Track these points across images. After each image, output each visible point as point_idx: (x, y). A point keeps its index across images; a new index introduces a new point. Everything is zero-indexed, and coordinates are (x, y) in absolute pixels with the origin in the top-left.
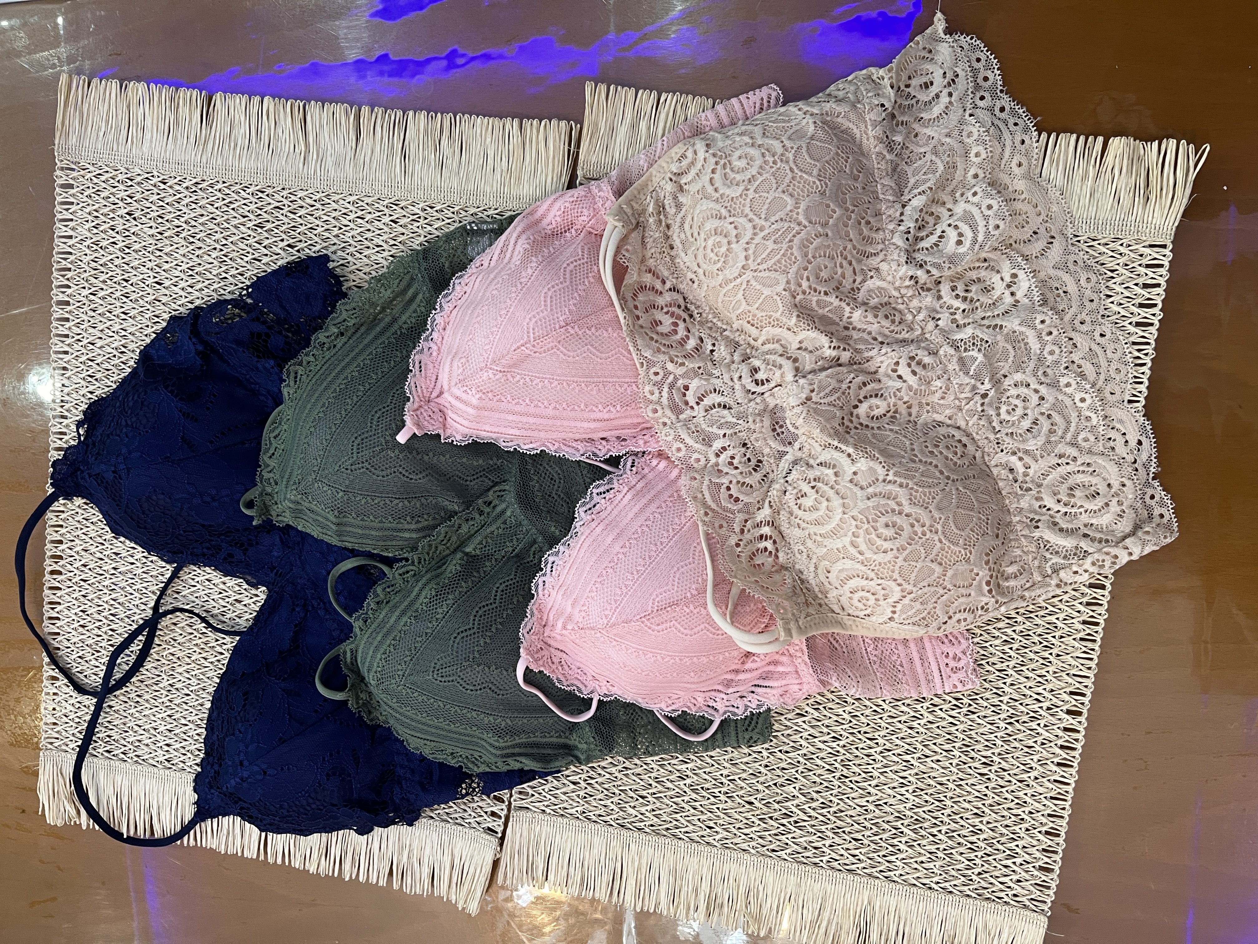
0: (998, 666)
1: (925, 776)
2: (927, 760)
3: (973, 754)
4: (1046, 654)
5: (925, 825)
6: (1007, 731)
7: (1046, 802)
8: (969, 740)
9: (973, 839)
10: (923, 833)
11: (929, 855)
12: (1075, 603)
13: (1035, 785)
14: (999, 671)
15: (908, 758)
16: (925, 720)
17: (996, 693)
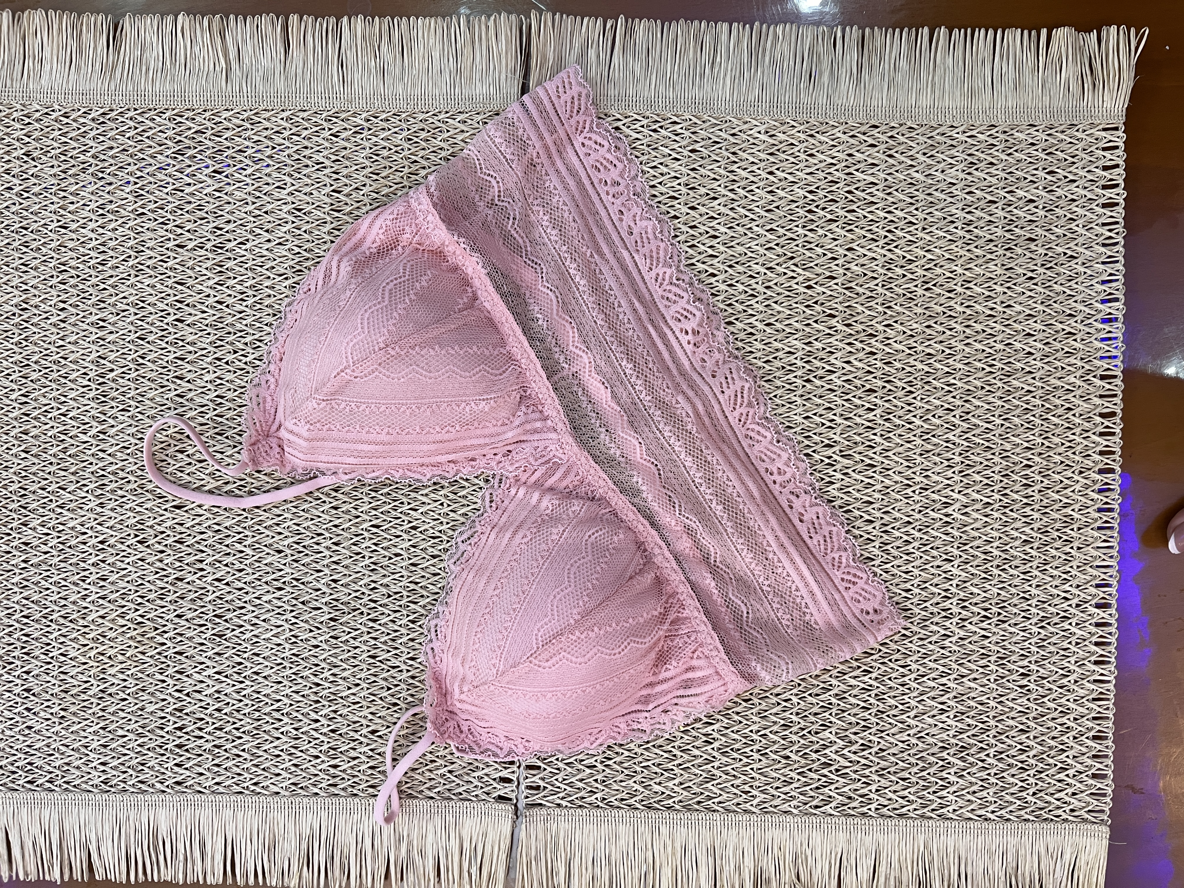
0: (1022, 568)
1: (964, 698)
2: (963, 680)
3: (1010, 666)
4: (1067, 549)
5: (972, 751)
6: (1041, 636)
7: (1091, 705)
8: (1003, 651)
9: (1023, 757)
10: (971, 759)
11: (981, 783)
12: (1088, 491)
13: (1076, 688)
14: (1024, 573)
15: (944, 680)
16: (957, 637)
17: (1023, 598)
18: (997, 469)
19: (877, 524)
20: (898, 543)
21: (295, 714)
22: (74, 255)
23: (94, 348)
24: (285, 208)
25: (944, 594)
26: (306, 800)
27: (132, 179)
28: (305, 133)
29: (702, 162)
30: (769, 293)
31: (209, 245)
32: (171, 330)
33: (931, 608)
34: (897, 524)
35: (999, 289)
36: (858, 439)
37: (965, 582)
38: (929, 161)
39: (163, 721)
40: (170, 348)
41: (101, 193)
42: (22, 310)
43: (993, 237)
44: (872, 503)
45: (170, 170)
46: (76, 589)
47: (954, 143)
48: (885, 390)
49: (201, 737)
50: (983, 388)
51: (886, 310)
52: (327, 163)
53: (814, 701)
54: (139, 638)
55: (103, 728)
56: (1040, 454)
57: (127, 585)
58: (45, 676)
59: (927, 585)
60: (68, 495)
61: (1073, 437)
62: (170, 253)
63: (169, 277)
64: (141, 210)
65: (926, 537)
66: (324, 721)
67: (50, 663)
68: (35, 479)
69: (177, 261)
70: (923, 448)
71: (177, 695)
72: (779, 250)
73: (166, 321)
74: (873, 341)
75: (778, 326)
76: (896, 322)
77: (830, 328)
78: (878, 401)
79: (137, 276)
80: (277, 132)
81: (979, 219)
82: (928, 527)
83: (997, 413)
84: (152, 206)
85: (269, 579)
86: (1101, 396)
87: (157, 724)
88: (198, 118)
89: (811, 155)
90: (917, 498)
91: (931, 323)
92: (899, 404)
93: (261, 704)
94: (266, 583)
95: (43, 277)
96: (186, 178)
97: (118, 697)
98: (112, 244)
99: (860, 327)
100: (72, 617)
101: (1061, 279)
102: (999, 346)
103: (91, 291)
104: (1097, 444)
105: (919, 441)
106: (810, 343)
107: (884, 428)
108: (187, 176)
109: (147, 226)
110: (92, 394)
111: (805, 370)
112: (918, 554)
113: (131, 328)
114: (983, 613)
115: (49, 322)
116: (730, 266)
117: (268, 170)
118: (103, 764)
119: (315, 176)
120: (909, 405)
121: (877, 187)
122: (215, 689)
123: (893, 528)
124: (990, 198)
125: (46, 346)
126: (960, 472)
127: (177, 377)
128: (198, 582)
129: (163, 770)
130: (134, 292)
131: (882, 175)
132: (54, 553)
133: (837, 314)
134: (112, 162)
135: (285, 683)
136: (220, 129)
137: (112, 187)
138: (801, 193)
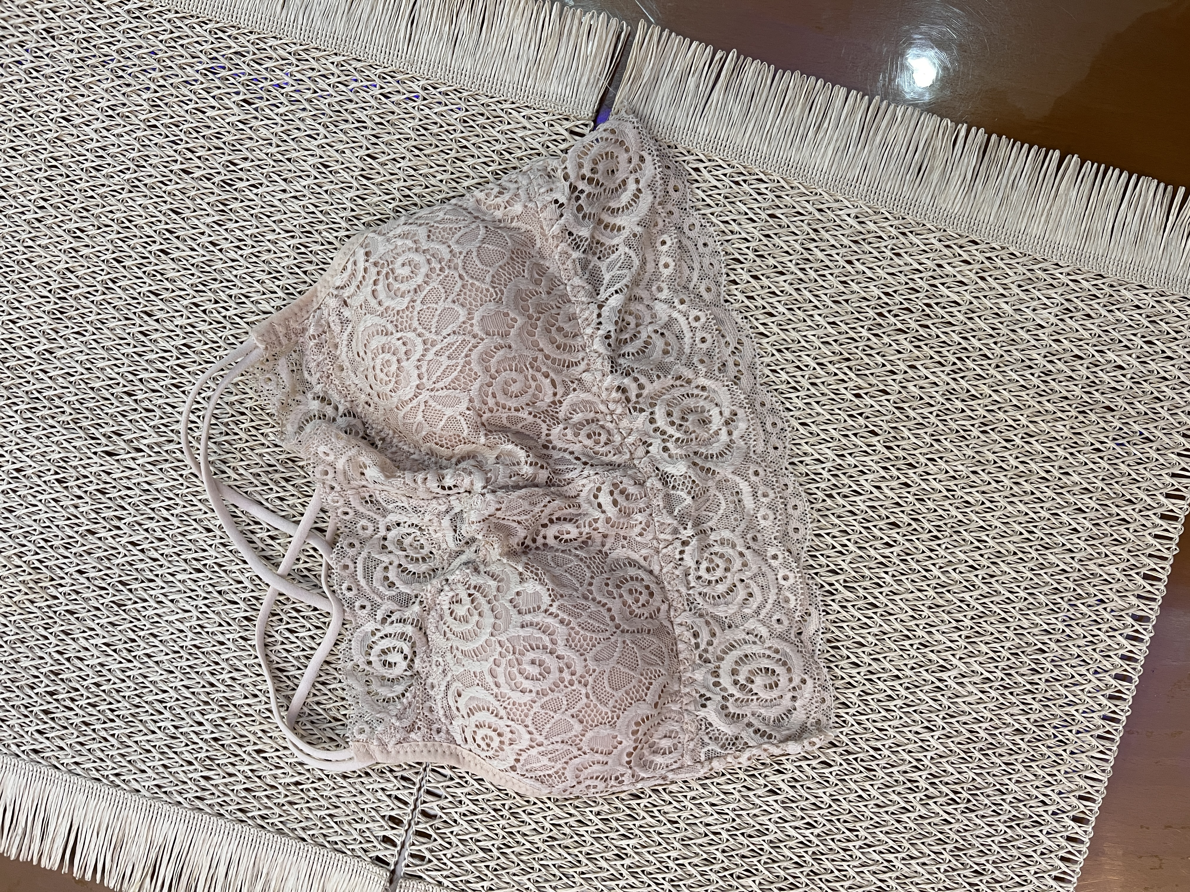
0: (1006, 759)
1: (907, 881)
2: (912, 862)
3: (965, 860)
4: (1060, 751)
6: (1006, 836)
8: (962, 842)
12: (1098, 695)
14: (1006, 764)
15: (890, 857)
16: (917, 814)
17: (999, 790)
18: (1007, 645)
19: (863, 670)
20: (881, 696)
21: (178, 710)
22: (70, 152)
23: (64, 257)
24: (311, 161)
25: (915, 763)
26: (166, 807)
27: (153, 86)
28: (353, 85)
29: (779, 230)
30: (813, 390)
31: (217, 179)
32: (152, 259)
33: (897, 775)
34: (884, 676)
35: (1061, 452)
36: (867, 572)
37: (941, 757)
38: (1022, 295)
39: (36, 680)
40: (146, 279)
41: (115, 93)
43: (1069, 395)
44: (864, 646)
45: (197, 87)
47: (1054, 283)
48: (910, 529)
49: (71, 709)
50: (1015, 553)
51: (934, 443)
52: (369, 123)
53: (745, 842)
54: (31, 585)
56: (1058, 641)
57: (33, 523)
59: (899, 749)
61: (1098, 632)
62: (172, 176)
63: (165, 202)
64: (154, 122)
65: (912, 698)
66: (208, 726)
69: (179, 186)
70: (934, 601)
71: (57, 656)
73: (149, 248)
74: (911, 472)
75: (814, 428)
76: (941, 458)
77: (869, 446)
78: (899, 538)
79: (130, 192)
80: (324, 76)
81: (1060, 371)
82: (917, 687)
83: (1023, 585)
84: (167, 121)
85: (189, 557)
86: (1139, 597)
87: (28, 682)
88: (241, 39)
89: (898, 255)
90: (913, 652)
91: (978, 469)
92: (921, 547)
93: (145, 690)
94: (185, 560)
95: (30, 168)
96: (211, 100)
98: (112, 150)
99: (901, 453)
101: (1130, 460)
102: (1044, 514)
103: (77, 195)
104: (1122, 647)
105: (931, 593)
106: (843, 455)
107: (898, 569)
108: (213, 97)
109: (156, 140)
110: (48, 307)
111: (829, 484)
112: (898, 713)
113: (110, 246)
114: (952, 796)
115: (24, 217)
116: (779, 351)
117: (303, 114)
119: (352, 134)
120: (932, 550)
121: (959, 308)
122: (99, 660)
123: (879, 678)
124: (1077, 352)
125: (13, 242)
126: (967, 637)
127: (146, 313)
128: (110, 540)
129: (22, 733)
130: (123, 209)
131: (968, 297)
133: (880, 432)
134: (137, 62)
135: (177, 674)
136: (262, 56)
137: (129, 89)
138: (877, 292)
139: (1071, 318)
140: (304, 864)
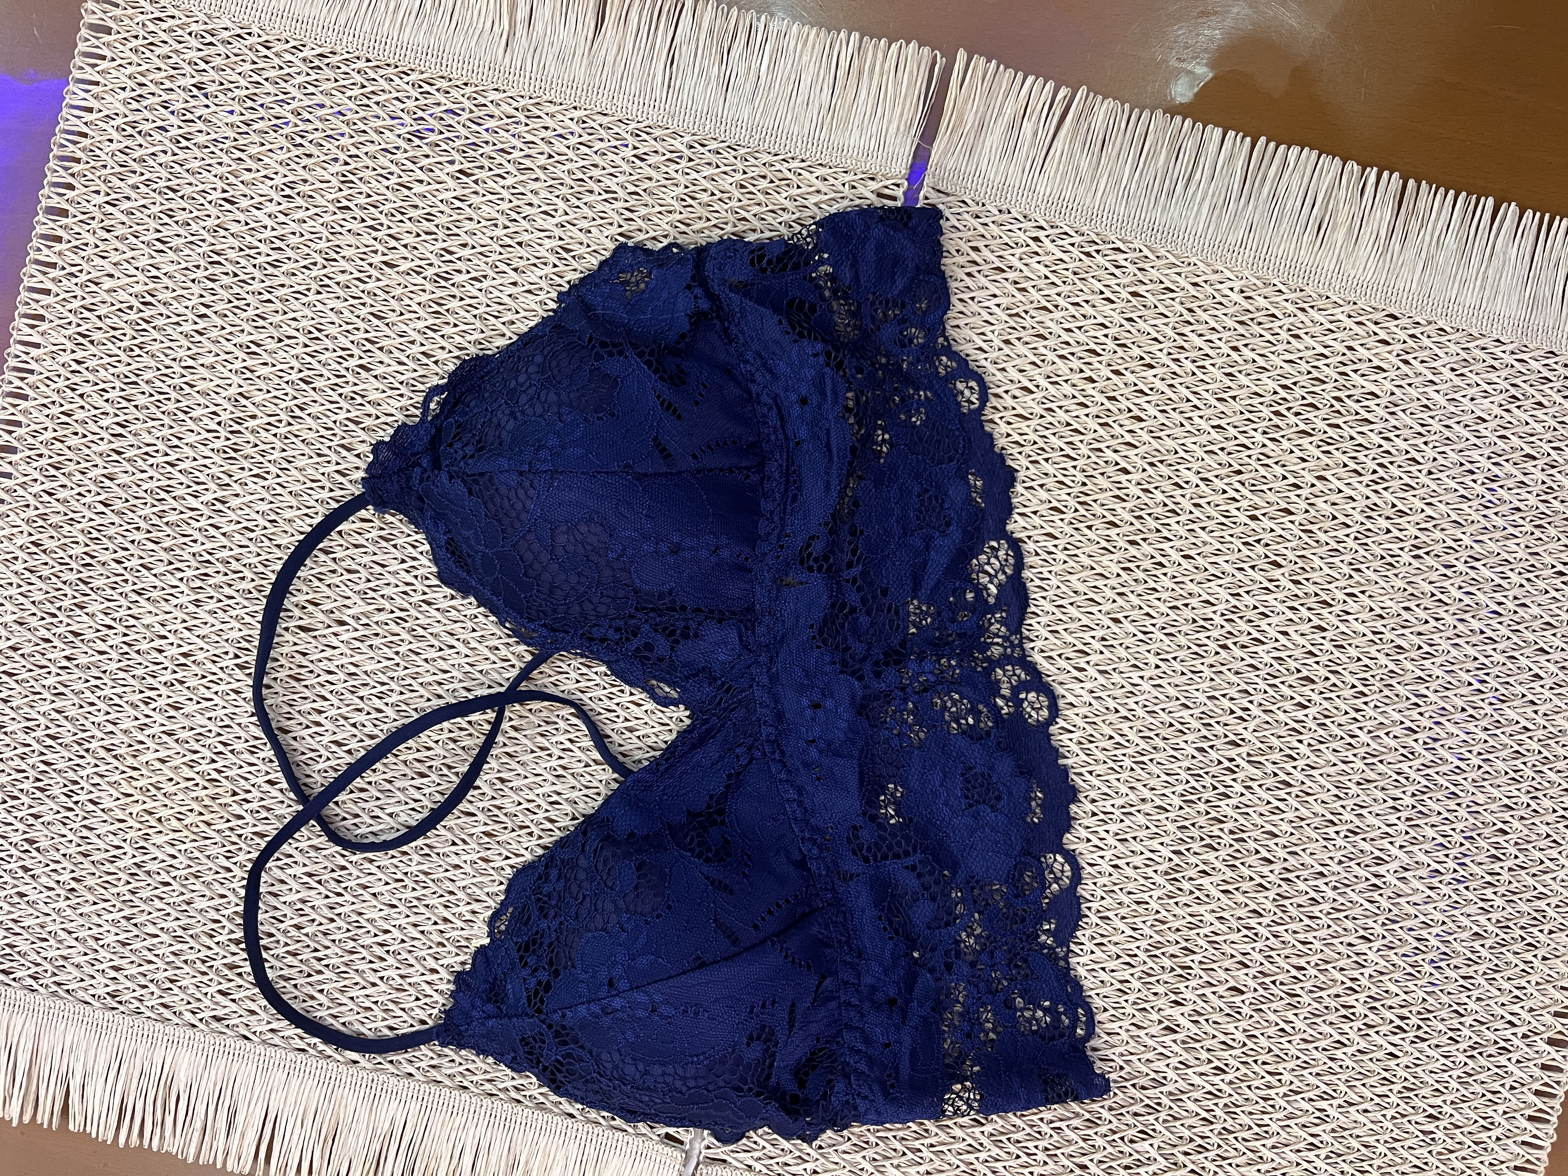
0: (1464, 971)
1: (1346, 1134)
2: (1351, 1109)
3: (1417, 1102)
4: (1529, 957)
6: (1467, 1069)
8: (1413, 1080)
13: (1496, 1148)
14: (1463, 978)
15: (1324, 1105)
16: (1355, 1048)
17: (1456, 1011)
18: (1459, 826)
19: (1277, 867)
20: (1301, 900)
21: (405, 955)
22: (236, 244)
23: (236, 380)
24: (548, 244)
25: (1349, 984)
27: (342, 157)
28: (598, 145)
29: (1144, 312)
30: (1197, 513)
31: (430, 272)
33: (1328, 1000)
34: (1305, 874)
35: (1515, 578)
36: (1276, 742)
37: (1382, 973)
38: (1457, 381)
39: (215, 926)
40: (343, 404)
41: (293, 166)
42: (143, 303)
43: (1521, 505)
44: (1276, 836)
45: (400, 156)
46: (132, 712)
47: (1496, 364)
48: (1328, 684)
50: (1463, 710)
51: (1353, 574)
52: (621, 194)
53: (1138, 1095)
54: (207, 802)
55: (128, 919)
56: (1522, 818)
57: (208, 722)
58: (61, 826)
59: (1328, 967)
60: (153, 578)
62: (372, 271)
63: (364, 304)
64: (345, 203)
65: (1341, 900)
67: (71, 810)
68: (110, 545)
69: (380, 284)
70: (1364, 775)
72: (1223, 457)
73: (345, 364)
74: (1325, 612)
75: (1200, 561)
76: (1363, 592)
77: (1271, 581)
78: (1315, 697)
79: (319, 293)
80: (561, 136)
81: (1510, 476)
82: (1347, 886)
83: (1476, 749)
84: (362, 200)
85: (410, 757)
87: (206, 929)
88: (454, 93)
89: (1297, 337)
90: (1340, 842)
91: (1412, 604)
92: (1344, 707)
93: (360, 931)
94: (405, 762)
95: (184, 265)
96: (418, 172)
97: (159, 879)
98: (294, 240)
99: (1312, 589)
100: (119, 751)
102: (1498, 657)
103: (250, 299)
105: (1359, 764)
106: (1238, 595)
107: (1316, 736)
108: (421, 168)
109: (349, 226)
110: (218, 444)
111: (1223, 631)
112: (1325, 920)
113: (296, 364)
114: (1398, 1022)
115: (180, 329)
116: (1152, 464)
117: (535, 186)
118: (117, 969)
119: (600, 207)
120: (1357, 710)
121: (1377, 401)
122: (299, 896)
123: (1298, 877)
124: (1528, 450)
125: (168, 362)
126: (1408, 819)
127: (342, 446)
128: (309, 740)
129: (199, 996)
130: (311, 315)
131: (1388, 386)
132: (114, 655)
133: (1283, 563)
134: (320, 125)
135: (402, 908)
136: (481, 114)
137: (312, 160)
138: (1272, 385)
139: (1519, 407)
140: (573, 1148)
